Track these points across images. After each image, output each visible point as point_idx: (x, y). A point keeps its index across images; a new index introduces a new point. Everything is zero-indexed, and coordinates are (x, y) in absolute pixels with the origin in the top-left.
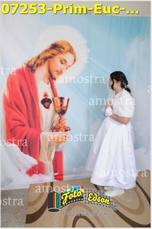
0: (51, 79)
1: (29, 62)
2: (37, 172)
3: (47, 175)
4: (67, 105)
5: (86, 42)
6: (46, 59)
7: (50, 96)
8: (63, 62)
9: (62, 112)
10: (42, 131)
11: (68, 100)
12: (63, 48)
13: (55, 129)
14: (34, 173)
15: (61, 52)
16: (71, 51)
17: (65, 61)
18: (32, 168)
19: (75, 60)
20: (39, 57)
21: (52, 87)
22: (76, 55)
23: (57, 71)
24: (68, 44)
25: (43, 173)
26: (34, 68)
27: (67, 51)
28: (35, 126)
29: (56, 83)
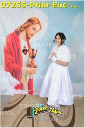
0: (28, 39)
1: (16, 29)
2: (20, 88)
3: (25, 90)
4: (36, 53)
5: (47, 17)
6: (25, 28)
7: (27, 48)
8: (34, 29)
9: (33, 57)
10: (23, 67)
11: (37, 50)
12: (34, 22)
13: (29, 66)
14: (18, 88)
15: (33, 24)
16: (39, 23)
17: (35, 29)
18: (17, 85)
19: (41, 28)
20: (21, 27)
21: (28, 43)
22: (41, 25)
23: (31, 34)
24: (37, 19)
25: (22, 89)
26: (19, 33)
27: (36, 23)
28: (19, 63)
29: (30, 41)
